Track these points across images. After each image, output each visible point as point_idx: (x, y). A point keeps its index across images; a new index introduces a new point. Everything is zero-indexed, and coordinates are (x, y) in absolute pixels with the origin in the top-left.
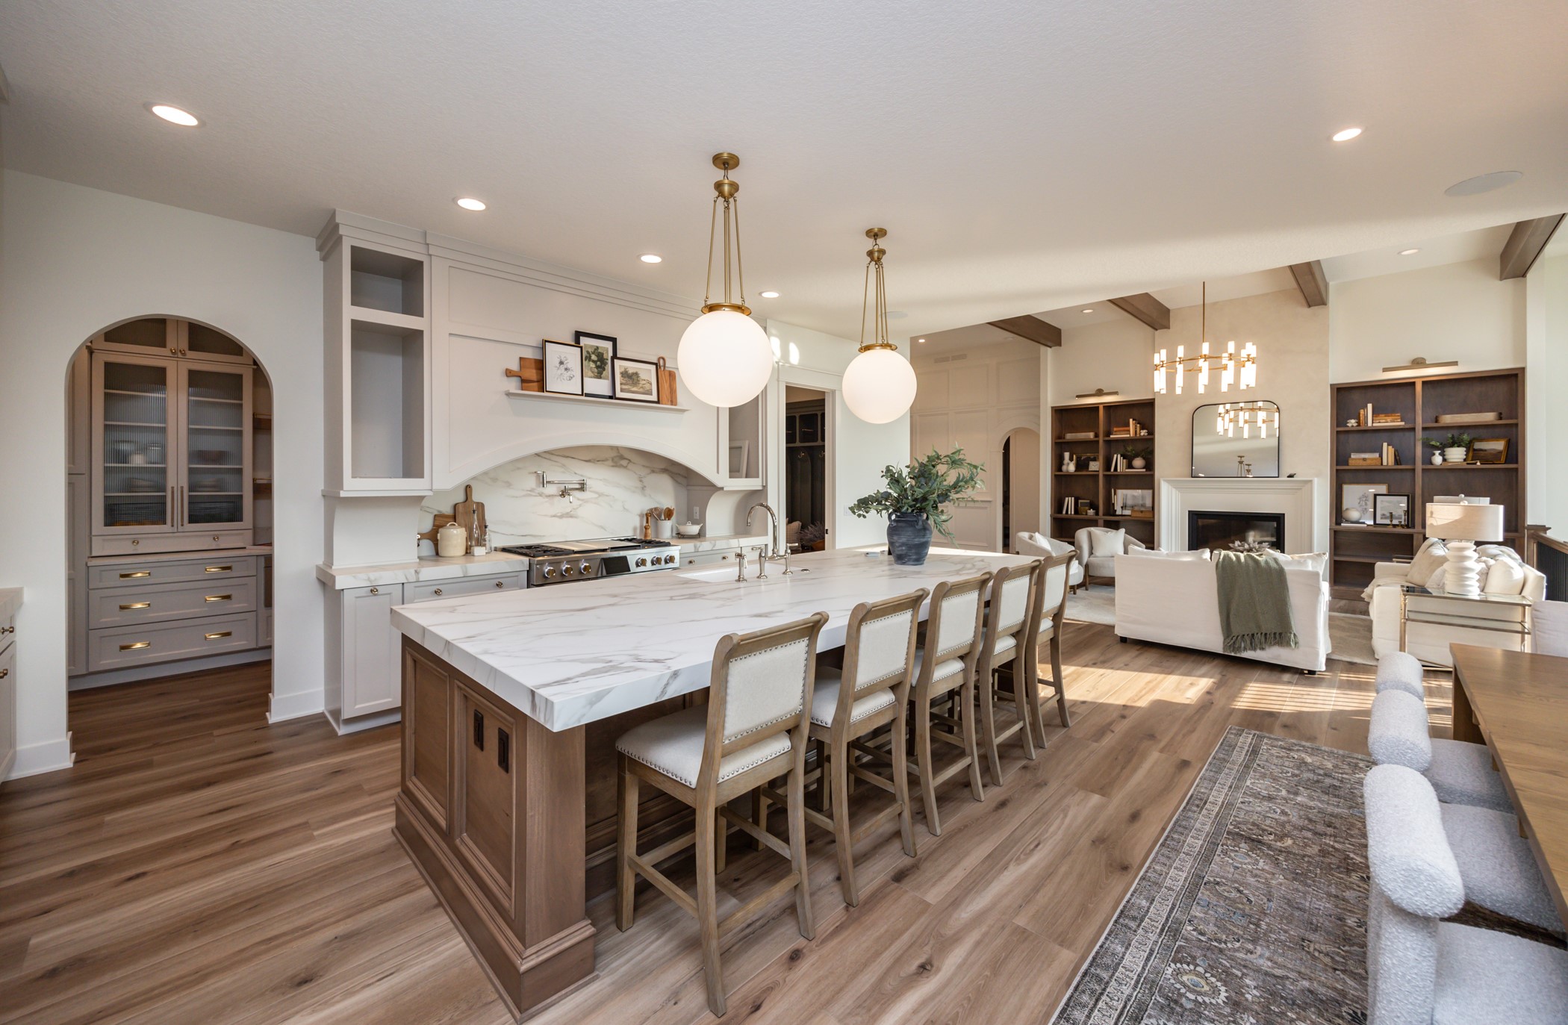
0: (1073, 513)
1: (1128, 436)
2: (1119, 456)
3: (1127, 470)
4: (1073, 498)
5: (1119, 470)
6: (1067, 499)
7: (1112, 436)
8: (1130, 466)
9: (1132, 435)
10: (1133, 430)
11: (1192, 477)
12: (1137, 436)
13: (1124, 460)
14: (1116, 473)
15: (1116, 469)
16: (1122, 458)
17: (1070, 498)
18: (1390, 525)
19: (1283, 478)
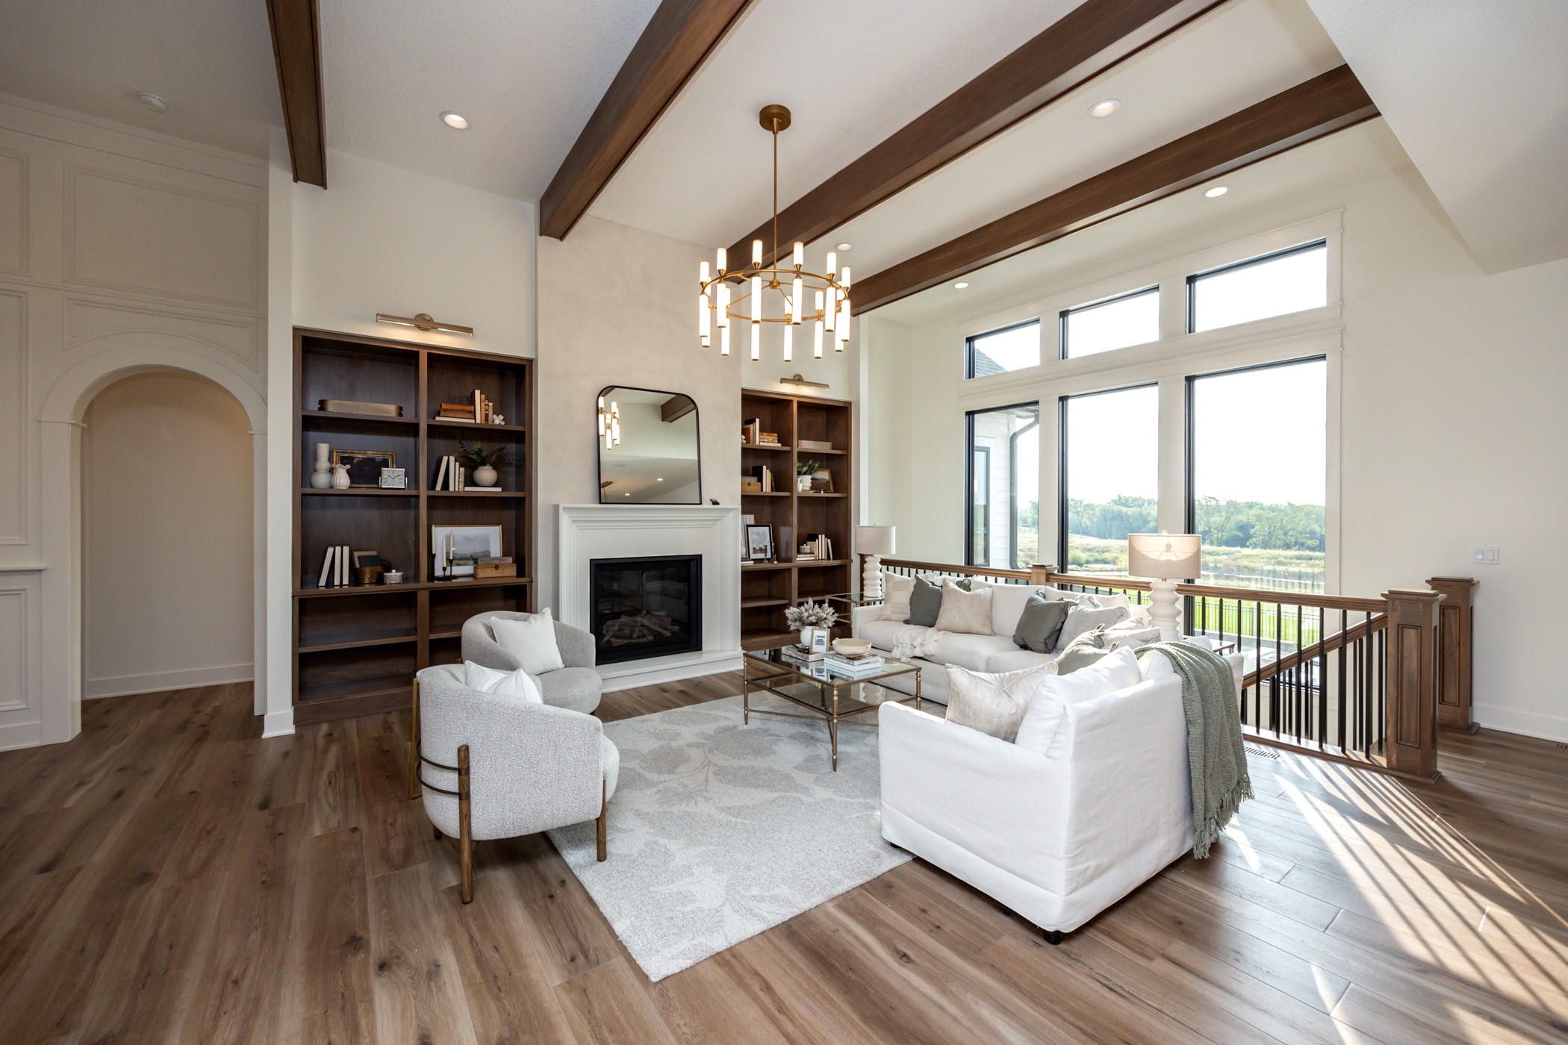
0: (346, 581)
1: (473, 421)
2: (452, 459)
3: (467, 489)
4: (346, 549)
5: (451, 489)
6: (330, 550)
7: (437, 418)
8: (470, 481)
9: (478, 421)
10: (482, 411)
11: (601, 503)
12: (483, 422)
13: (462, 469)
14: (445, 493)
15: (446, 485)
16: (457, 464)
17: (338, 549)
18: (763, 559)
19: (707, 504)
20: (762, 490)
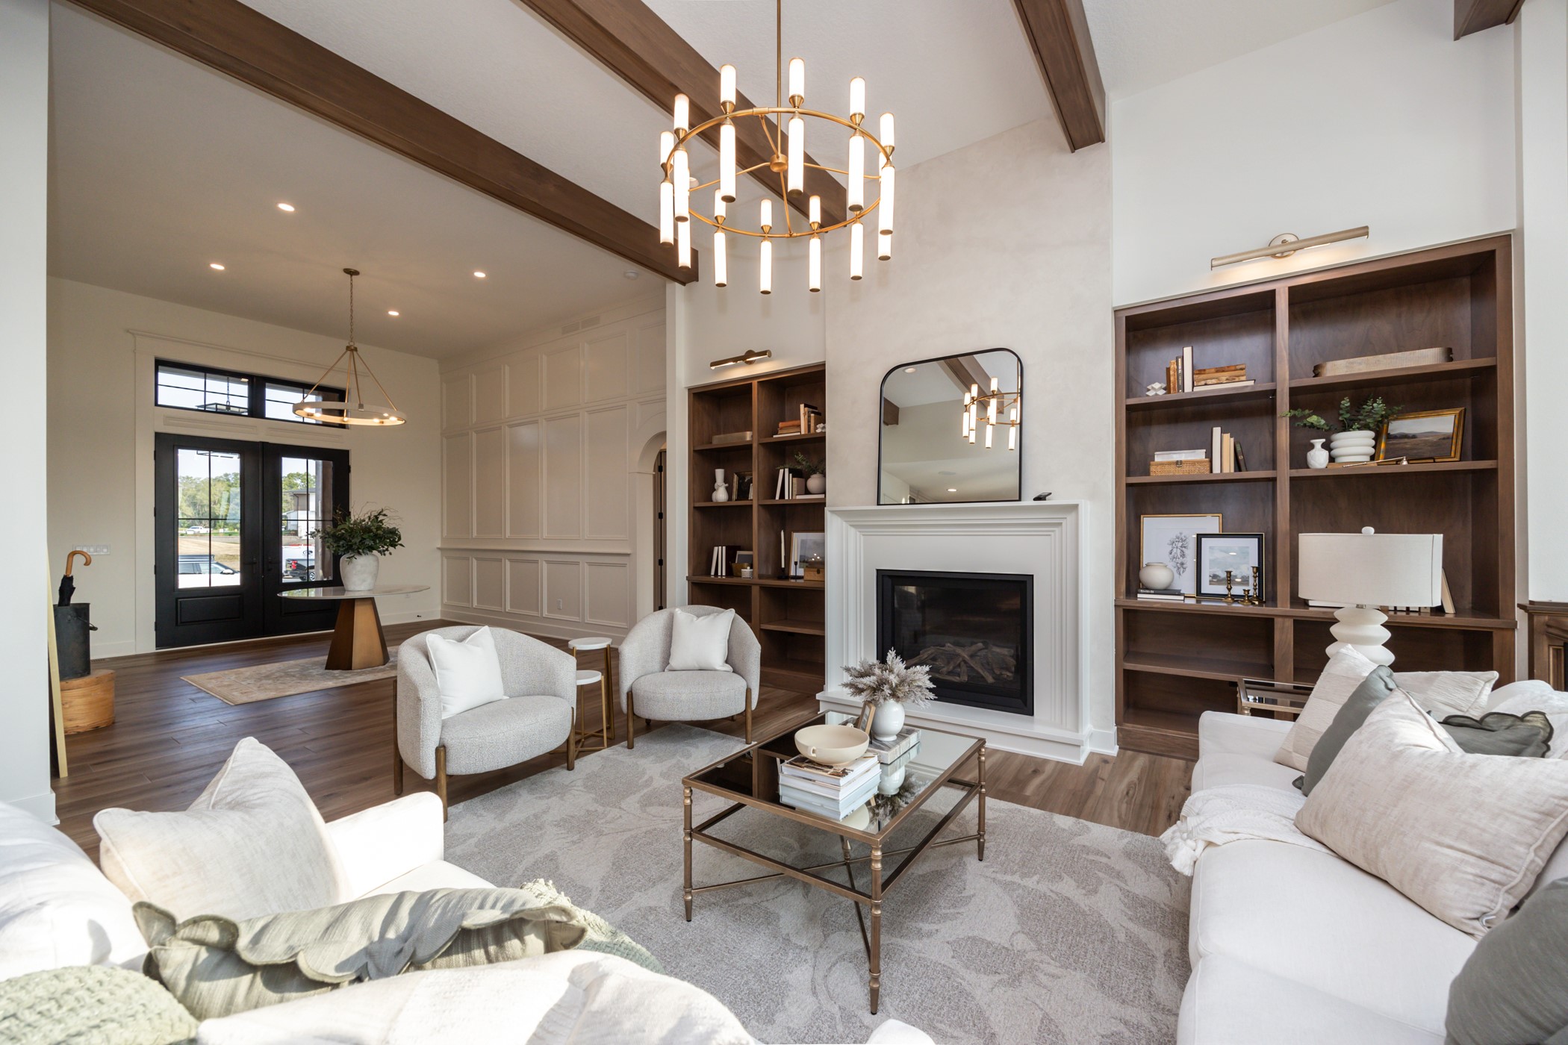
0: (724, 574)
1: (799, 434)
2: (786, 471)
3: (799, 497)
4: (725, 548)
5: (786, 498)
6: (714, 548)
7: (774, 436)
8: (803, 489)
9: (803, 433)
10: (804, 423)
11: (878, 504)
12: (807, 433)
13: (795, 479)
14: (782, 502)
15: (782, 496)
16: (791, 475)
17: (720, 547)
18: (1225, 596)
19: (1028, 501)
20: (1211, 471)
